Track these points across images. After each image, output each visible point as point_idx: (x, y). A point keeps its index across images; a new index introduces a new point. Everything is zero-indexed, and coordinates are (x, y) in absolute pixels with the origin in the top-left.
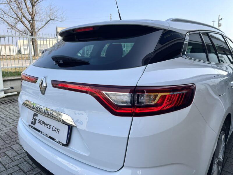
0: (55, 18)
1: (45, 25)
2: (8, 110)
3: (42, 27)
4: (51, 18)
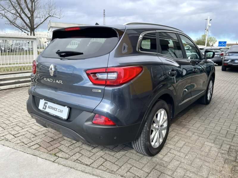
0: (54, 15)
1: (43, 22)
3: (41, 23)
4: (50, 15)
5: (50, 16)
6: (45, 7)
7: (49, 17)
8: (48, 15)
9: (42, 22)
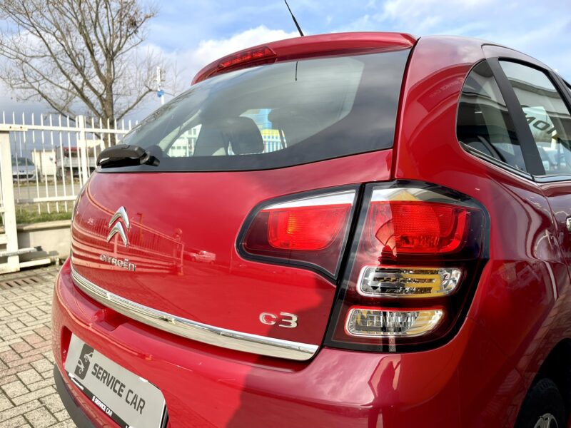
1: (135, 104)
2: (18, 301)
3: (130, 109)
4: (151, 88)
5: (150, 90)
6: (140, 69)
7: (147, 93)
8: (147, 89)
9: (131, 105)
